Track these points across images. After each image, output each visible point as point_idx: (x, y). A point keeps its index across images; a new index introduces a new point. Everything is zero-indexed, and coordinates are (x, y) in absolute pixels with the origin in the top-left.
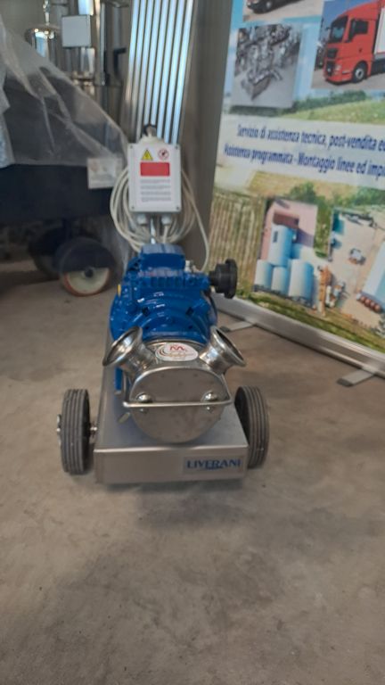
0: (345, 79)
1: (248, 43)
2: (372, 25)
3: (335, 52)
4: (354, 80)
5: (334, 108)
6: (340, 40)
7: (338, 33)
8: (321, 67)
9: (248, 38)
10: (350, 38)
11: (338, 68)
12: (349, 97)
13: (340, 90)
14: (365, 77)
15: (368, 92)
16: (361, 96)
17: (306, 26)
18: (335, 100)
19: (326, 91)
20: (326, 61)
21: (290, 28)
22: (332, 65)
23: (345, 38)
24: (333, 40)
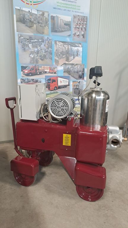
0: (53, 90)
1: (25, 82)
2: (56, 81)
3: (50, 85)
4: (55, 90)
5: (51, 95)
6: (50, 83)
7: (50, 82)
8: (47, 87)
9: (25, 81)
10: (52, 83)
11: (51, 88)
12: (55, 93)
13: (52, 92)
14: (57, 89)
15: (58, 92)
16: (57, 92)
17: (41, 80)
18: (51, 94)
19: (49, 92)
20: (48, 87)
21: (38, 80)
22: (49, 87)
23: (51, 82)
24: (48, 83)
